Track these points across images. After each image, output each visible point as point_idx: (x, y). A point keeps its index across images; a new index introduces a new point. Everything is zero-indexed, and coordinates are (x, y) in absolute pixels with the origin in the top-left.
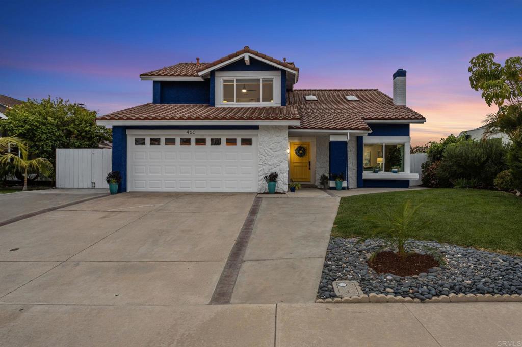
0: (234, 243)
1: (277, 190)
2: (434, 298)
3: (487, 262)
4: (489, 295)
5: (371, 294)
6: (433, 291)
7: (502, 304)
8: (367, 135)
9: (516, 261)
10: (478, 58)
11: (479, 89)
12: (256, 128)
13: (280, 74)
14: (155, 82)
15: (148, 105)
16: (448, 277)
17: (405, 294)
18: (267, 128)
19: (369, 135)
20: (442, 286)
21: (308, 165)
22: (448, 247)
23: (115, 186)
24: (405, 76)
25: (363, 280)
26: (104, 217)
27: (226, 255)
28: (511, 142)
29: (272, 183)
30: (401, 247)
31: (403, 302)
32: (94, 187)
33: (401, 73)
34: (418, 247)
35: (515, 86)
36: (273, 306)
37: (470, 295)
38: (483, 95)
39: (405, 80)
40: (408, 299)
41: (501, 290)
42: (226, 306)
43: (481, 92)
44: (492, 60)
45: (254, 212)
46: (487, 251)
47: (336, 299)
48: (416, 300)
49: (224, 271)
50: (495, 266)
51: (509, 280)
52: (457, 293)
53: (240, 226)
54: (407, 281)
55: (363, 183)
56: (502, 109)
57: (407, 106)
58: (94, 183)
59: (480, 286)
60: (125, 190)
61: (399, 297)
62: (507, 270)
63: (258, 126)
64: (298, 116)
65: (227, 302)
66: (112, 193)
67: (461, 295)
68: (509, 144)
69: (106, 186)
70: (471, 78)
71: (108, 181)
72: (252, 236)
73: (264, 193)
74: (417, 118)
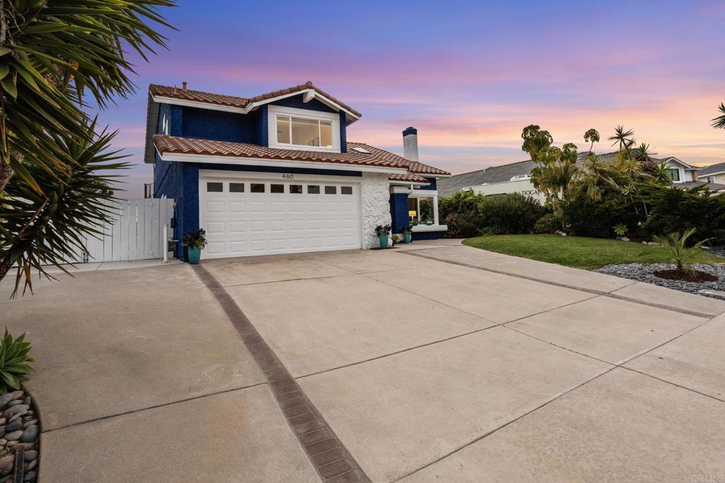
8: (419, 187)
12: (360, 174)
13: (339, 118)
18: (371, 175)
24: (416, 134)
33: (410, 132)
39: (416, 139)
63: (361, 172)
73: (373, 249)
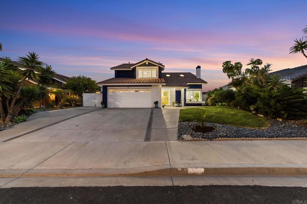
0: (148, 124)
1: (158, 107)
2: (214, 139)
3: (230, 129)
4: (231, 138)
5: (195, 138)
6: (214, 137)
7: (236, 141)
9: (239, 128)
10: (226, 62)
11: (226, 73)
12: (151, 86)
13: (158, 68)
14: (115, 71)
15: (113, 78)
16: (218, 133)
17: (205, 138)
18: (155, 86)
19: (188, 88)
20: (217, 135)
21: (167, 98)
22: (218, 125)
23: (104, 106)
25: (191, 134)
26: (103, 116)
27: (146, 127)
28: (237, 91)
29: (156, 105)
30: (203, 124)
31: (205, 140)
32: (95, 106)
33: (199, 67)
34: (208, 125)
35: (238, 72)
36: (164, 142)
37: (225, 138)
38: (227, 75)
39: (200, 70)
40: (206, 139)
41: (235, 137)
42: (150, 142)
43: (226, 74)
44: (230, 63)
45: (152, 114)
46: (230, 125)
47: (184, 140)
48: (209, 140)
49: (146, 132)
50: (232, 130)
51: (237, 134)
52: (221, 138)
53: (148, 118)
54: (205, 134)
55: (186, 105)
56: (233, 80)
57: (201, 78)
58: (95, 105)
59: (228, 135)
60: (107, 107)
61: (203, 139)
62: (237, 131)
64: (165, 82)
65: (150, 141)
66: (103, 108)
67: (223, 138)
68: (235, 91)
69: (101, 106)
70: (223, 69)
71: (102, 104)
72: (153, 121)
73: (154, 108)
74: (205, 83)
